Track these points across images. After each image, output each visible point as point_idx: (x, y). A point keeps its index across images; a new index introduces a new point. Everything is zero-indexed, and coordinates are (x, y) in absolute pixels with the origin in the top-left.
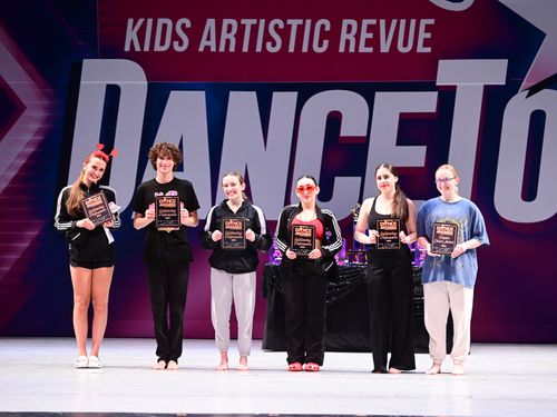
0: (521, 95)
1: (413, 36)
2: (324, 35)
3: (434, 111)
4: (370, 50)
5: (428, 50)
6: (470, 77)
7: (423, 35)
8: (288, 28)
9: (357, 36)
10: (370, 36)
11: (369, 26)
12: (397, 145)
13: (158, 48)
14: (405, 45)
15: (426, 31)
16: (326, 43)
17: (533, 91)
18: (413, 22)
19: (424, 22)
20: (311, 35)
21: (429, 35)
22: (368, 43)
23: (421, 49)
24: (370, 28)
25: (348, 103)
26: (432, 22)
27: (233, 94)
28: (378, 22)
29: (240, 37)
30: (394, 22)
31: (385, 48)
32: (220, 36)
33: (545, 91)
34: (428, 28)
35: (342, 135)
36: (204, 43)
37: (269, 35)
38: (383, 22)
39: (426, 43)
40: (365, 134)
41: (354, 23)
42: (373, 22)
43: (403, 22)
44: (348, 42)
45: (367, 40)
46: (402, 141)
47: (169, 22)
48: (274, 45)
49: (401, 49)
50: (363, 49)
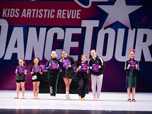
0: (103, 29)
1: (75, 14)
2: (53, 13)
3: (81, 33)
4: (65, 17)
5: (79, 18)
6: (90, 25)
7: (78, 14)
8: (44, 11)
9: (62, 14)
10: (65, 14)
11: (64, 11)
12: (71, 41)
13: (11, 16)
14: (74, 16)
15: (79, 13)
16: (54, 15)
17: (105, 28)
18: (76, 11)
19: (78, 11)
20: (50, 14)
21: (79, 14)
22: (64, 16)
23: (77, 17)
24: (65, 12)
25: (59, 31)
26: (80, 10)
27: (30, 28)
28: (67, 10)
29: (32, 14)
30: (71, 10)
31: (68, 17)
32: (27, 13)
33: (108, 28)
34: (79, 12)
35: (57, 39)
36: (23, 15)
37: (39, 13)
38: (68, 10)
39: (79, 16)
40: (63, 39)
41: (61, 11)
42: (66, 10)
43: (73, 11)
44: (59, 15)
45: (64, 15)
46: (73, 40)
47: (14, 10)
48: (40, 16)
49: (72, 17)
50: (63, 17)
